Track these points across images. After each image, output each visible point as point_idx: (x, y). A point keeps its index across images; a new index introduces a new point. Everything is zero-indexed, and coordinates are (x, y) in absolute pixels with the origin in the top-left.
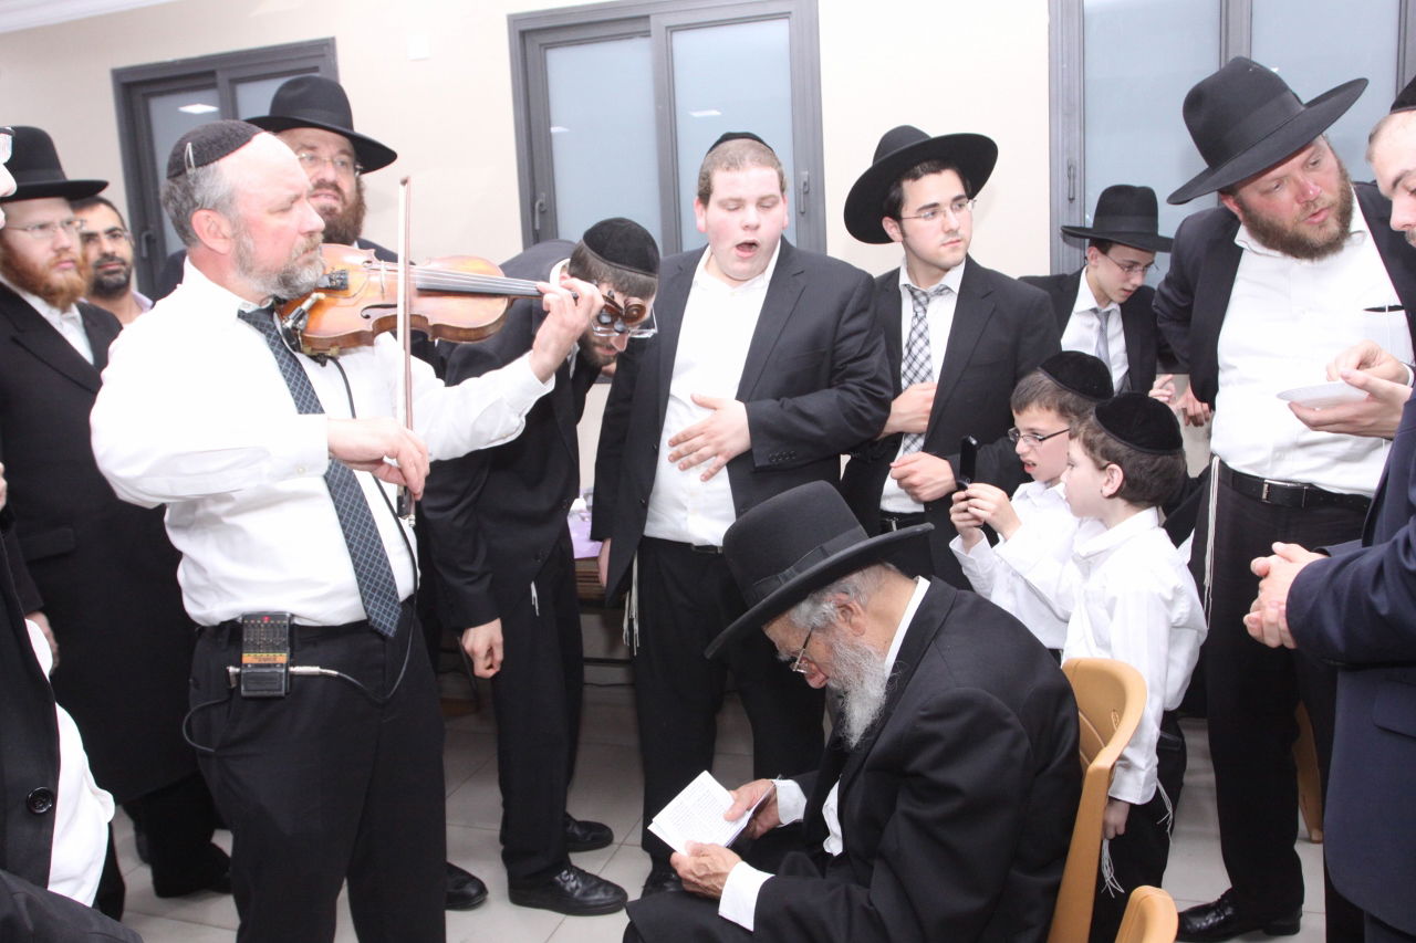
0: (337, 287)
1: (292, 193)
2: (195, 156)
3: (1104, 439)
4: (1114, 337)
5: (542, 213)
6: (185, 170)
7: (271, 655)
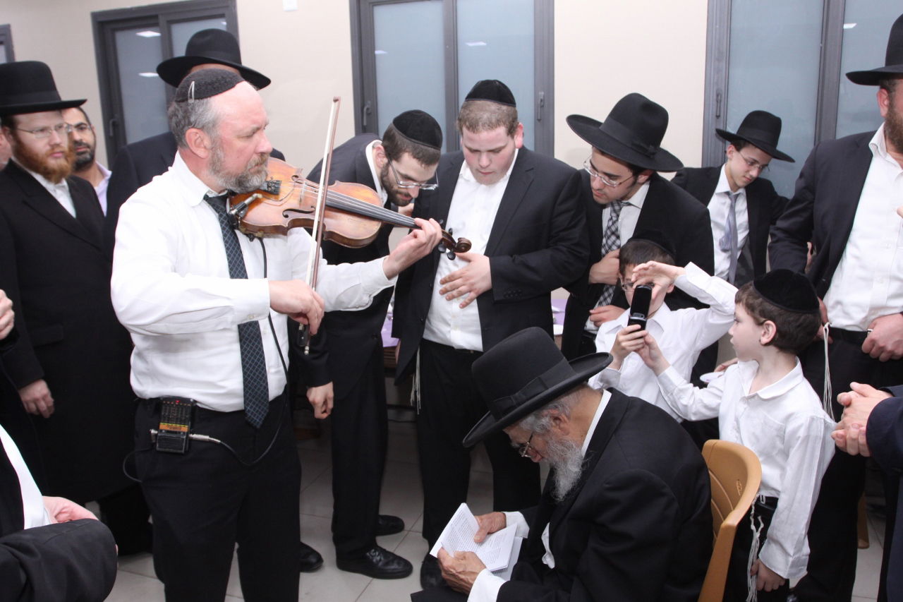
0: (272, 191)
1: (255, 126)
2: (195, 91)
3: (762, 302)
4: (741, 212)
5: (368, 114)
6: (187, 100)
7: (178, 425)
